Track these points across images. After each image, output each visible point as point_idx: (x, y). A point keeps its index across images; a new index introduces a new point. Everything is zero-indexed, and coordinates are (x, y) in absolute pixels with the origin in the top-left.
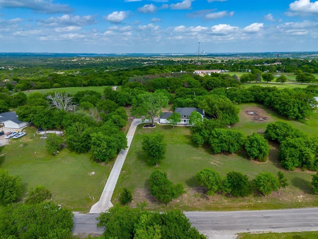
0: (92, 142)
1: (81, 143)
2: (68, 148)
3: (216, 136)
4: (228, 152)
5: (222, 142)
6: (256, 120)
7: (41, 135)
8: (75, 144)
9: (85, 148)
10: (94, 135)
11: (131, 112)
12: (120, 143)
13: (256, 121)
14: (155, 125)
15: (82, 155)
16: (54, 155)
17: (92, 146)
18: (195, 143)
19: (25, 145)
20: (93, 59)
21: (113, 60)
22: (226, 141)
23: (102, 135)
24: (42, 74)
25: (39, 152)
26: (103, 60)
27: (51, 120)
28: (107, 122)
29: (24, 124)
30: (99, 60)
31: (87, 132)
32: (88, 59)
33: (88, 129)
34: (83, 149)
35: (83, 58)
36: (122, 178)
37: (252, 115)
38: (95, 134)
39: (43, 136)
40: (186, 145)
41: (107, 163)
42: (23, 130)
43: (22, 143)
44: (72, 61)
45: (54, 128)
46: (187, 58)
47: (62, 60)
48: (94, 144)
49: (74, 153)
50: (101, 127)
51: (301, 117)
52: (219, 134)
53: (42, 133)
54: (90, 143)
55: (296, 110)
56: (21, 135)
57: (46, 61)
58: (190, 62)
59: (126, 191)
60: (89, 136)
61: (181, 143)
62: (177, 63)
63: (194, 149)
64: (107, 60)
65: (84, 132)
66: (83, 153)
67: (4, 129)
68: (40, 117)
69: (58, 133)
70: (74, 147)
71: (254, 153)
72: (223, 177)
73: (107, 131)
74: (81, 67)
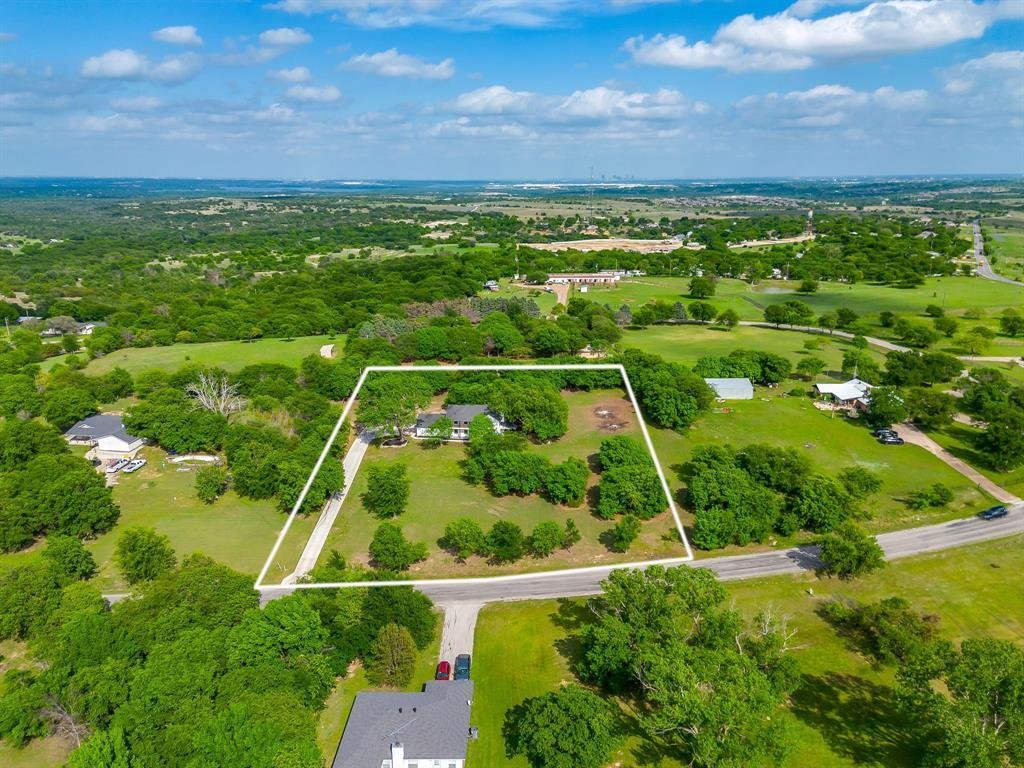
0: (282, 477)
1: (261, 479)
2: (236, 489)
3: (500, 463)
4: (520, 493)
5: (508, 475)
6: (606, 427)
7: (176, 465)
8: (249, 481)
9: (267, 489)
10: (283, 466)
11: (357, 414)
12: (330, 480)
13: (604, 431)
14: (405, 442)
15: (262, 502)
16: (210, 502)
17: (281, 486)
18: (469, 479)
19: (152, 484)
20: (268, 208)
21: (334, 210)
22: (514, 474)
23: (298, 466)
24: (118, 268)
25: (181, 498)
26: (301, 212)
27: (194, 434)
28: (308, 439)
29: (139, 443)
30: (287, 210)
31: (270, 459)
32: (252, 207)
33: (273, 454)
34: (264, 491)
35: (237, 204)
36: (333, 538)
37: (604, 416)
38: (287, 464)
39: (181, 465)
40: (458, 481)
41: (308, 515)
42: (137, 454)
43: (144, 481)
44: (204, 212)
45: (200, 449)
46: (566, 203)
47: (169, 209)
48: (284, 482)
49: (246, 498)
50: (297, 450)
51: (681, 422)
52: (505, 461)
53: (178, 459)
54: (277, 481)
55: (672, 409)
56: (137, 466)
57: (118, 214)
58: (566, 226)
59: (336, 554)
60: (274, 467)
61: (449, 477)
62: (528, 228)
63: (469, 487)
64: (316, 210)
65: (265, 461)
66: (265, 498)
67: (98, 452)
68: (174, 429)
69: (209, 458)
70: (247, 488)
71: (557, 492)
72: (486, 529)
73: (308, 458)
74: (235, 241)
